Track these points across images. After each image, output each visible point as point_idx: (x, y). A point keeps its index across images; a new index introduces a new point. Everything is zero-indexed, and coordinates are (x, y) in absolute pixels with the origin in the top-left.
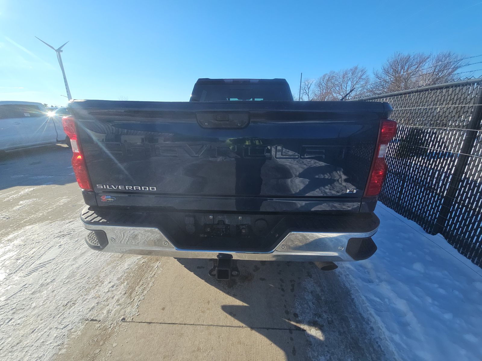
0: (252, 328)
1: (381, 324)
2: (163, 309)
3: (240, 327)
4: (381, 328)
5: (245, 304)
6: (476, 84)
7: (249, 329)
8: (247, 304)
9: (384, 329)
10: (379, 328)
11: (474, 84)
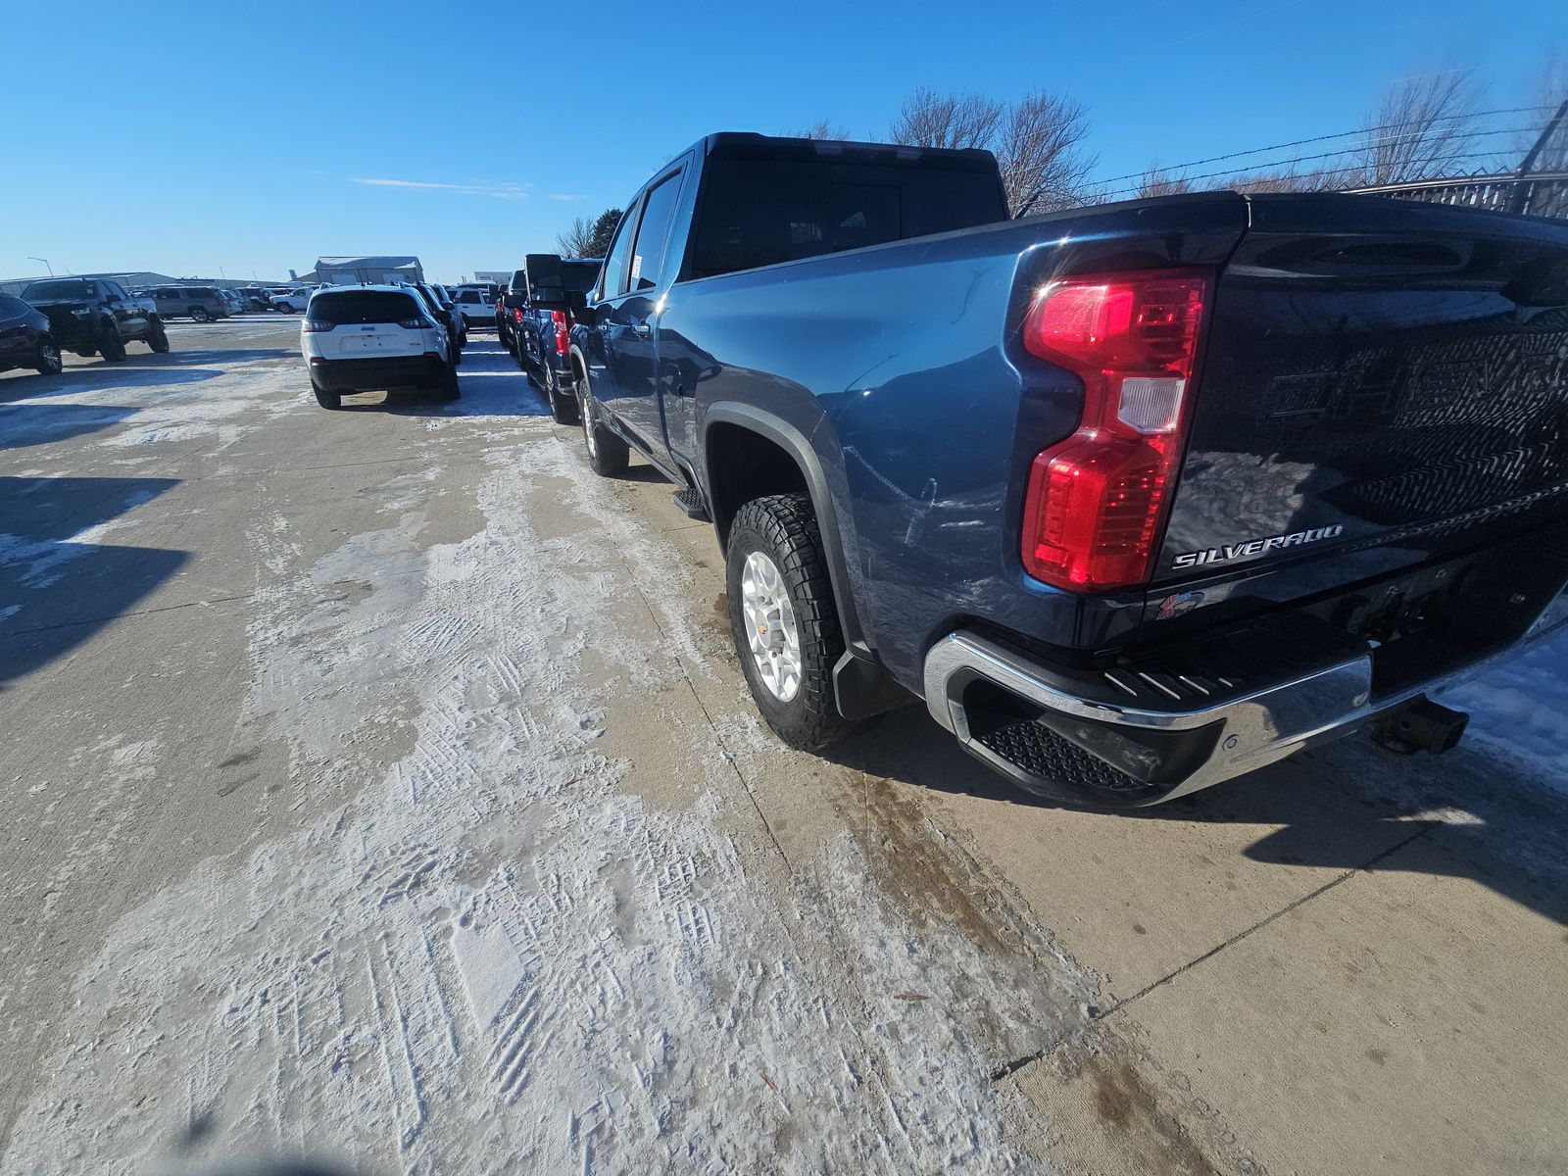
0: (1367, 867)
1: (1516, 751)
2: (1140, 930)
3: (1342, 879)
4: (1522, 756)
5: (1280, 826)
6: (1488, 187)
7: (1362, 872)
8: (1282, 823)
9: (1531, 756)
10: (1520, 760)
11: (1483, 187)
